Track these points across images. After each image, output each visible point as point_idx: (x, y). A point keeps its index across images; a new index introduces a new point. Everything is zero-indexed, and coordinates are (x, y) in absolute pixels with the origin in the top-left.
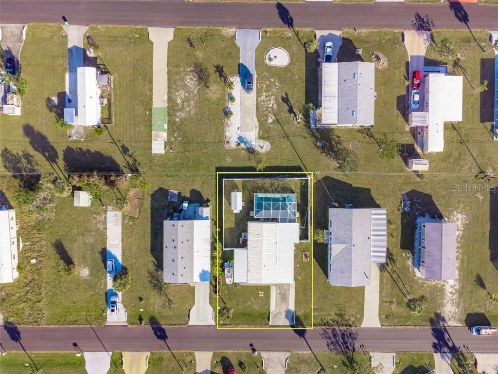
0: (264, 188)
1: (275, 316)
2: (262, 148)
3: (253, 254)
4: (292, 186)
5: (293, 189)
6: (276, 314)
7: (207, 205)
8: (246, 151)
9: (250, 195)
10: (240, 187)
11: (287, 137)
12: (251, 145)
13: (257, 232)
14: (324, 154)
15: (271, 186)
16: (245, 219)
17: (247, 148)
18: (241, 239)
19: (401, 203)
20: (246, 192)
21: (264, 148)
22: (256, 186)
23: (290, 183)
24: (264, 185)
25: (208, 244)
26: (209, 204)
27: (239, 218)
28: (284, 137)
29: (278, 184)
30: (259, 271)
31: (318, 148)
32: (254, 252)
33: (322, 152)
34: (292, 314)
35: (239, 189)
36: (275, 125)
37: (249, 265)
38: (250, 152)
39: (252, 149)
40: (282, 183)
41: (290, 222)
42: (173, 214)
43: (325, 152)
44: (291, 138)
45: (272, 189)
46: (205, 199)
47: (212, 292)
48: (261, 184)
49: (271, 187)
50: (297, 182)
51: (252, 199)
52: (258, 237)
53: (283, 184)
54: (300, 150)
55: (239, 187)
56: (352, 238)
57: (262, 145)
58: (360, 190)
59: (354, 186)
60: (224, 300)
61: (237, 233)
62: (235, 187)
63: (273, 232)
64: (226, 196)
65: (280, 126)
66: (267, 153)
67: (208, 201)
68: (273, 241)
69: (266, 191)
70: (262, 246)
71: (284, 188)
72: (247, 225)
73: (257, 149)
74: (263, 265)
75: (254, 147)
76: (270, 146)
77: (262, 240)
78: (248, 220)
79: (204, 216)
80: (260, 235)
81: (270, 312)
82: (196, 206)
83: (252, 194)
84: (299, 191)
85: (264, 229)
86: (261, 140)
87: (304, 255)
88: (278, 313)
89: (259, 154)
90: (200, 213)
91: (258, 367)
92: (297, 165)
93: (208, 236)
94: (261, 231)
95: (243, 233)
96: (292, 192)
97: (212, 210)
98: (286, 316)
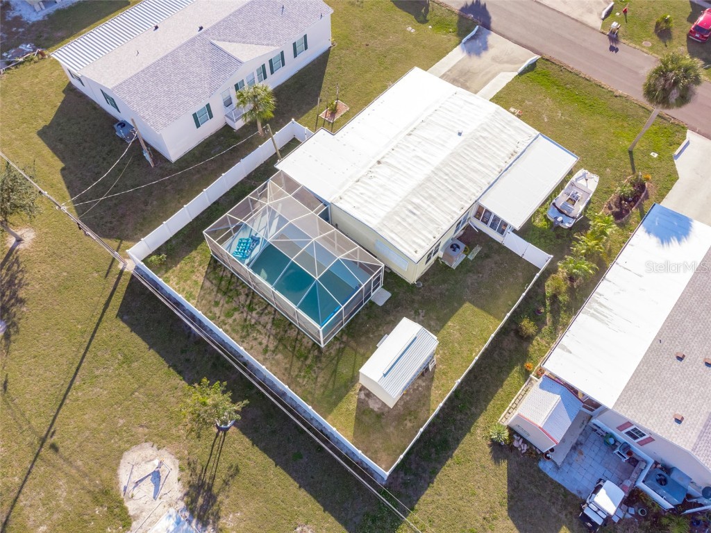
0: (280, 340)
1: (512, 61)
2: (156, 476)
3: (471, 180)
4: (201, 280)
5: (203, 270)
6: (507, 62)
7: (511, 436)
8: (217, 517)
9: (340, 352)
10: (350, 403)
11: (43, 440)
12: (178, 522)
13: (409, 220)
14: (22, 294)
15: (252, 326)
16: (417, 298)
17: (205, 525)
18: (471, 257)
19: (22, 63)
20: (344, 370)
21: (150, 468)
22: (298, 364)
23: (197, 292)
24: (271, 347)
25: (601, 300)
26: (506, 434)
27: (433, 315)
28: (54, 447)
29: (229, 315)
30: (485, 134)
31: (14, 324)
32: (463, 181)
33: (21, 301)
34: (469, 44)
35: (359, 401)
36: (30, 523)
37: (504, 166)
38: (211, 498)
39: (191, 507)
40: (217, 310)
41: (296, 185)
42: (676, 511)
43: (14, 294)
44: (40, 424)
45: (260, 314)
46: (504, 464)
47: (652, 198)
48: (279, 356)
49: (258, 322)
50: (174, 280)
51: (345, 338)
52: (418, 207)
53: (217, 304)
54: (63, 361)
55: (353, 406)
56: (186, 44)
57: (148, 486)
58: (60, 146)
59: (61, 165)
60: (628, 160)
61: (471, 279)
62: (366, 419)
63: (362, 190)
64: (422, 415)
65: (23, 501)
66: (160, 439)
67: (500, 449)
68: (383, 170)
69: (283, 324)
70: (428, 179)
71: (225, 293)
72: (424, 278)
73: (174, 488)
74: (461, 138)
75: (182, 505)
76: (131, 456)
77: (414, 192)
78: (411, 288)
79: (557, 398)
80: (410, 207)
81: (521, 74)
82: (557, 467)
83: (333, 352)
84: (194, 253)
85: (383, 214)
86: (131, 507)
87: (337, 116)
88: (501, 62)
89: (188, 465)
90: (567, 422)
91: (625, 12)
92: (122, 324)
93: (582, 325)
94: (396, 213)
95: (454, 265)
96: (215, 264)
97: (503, 407)
98: (485, 47)
